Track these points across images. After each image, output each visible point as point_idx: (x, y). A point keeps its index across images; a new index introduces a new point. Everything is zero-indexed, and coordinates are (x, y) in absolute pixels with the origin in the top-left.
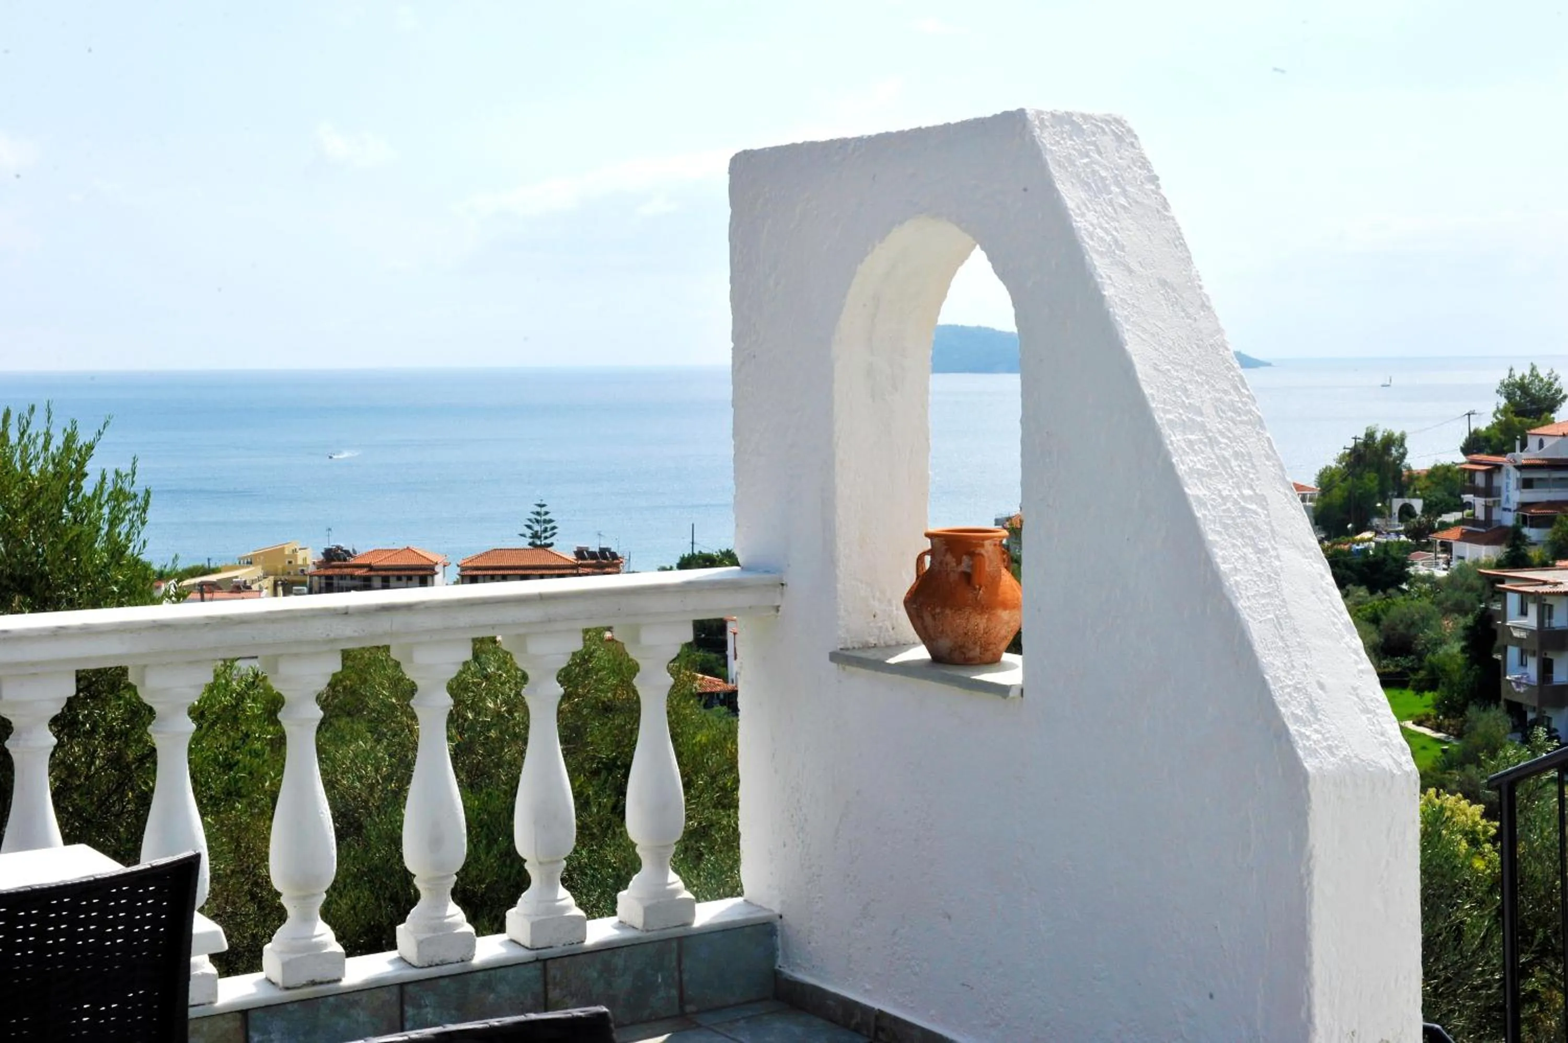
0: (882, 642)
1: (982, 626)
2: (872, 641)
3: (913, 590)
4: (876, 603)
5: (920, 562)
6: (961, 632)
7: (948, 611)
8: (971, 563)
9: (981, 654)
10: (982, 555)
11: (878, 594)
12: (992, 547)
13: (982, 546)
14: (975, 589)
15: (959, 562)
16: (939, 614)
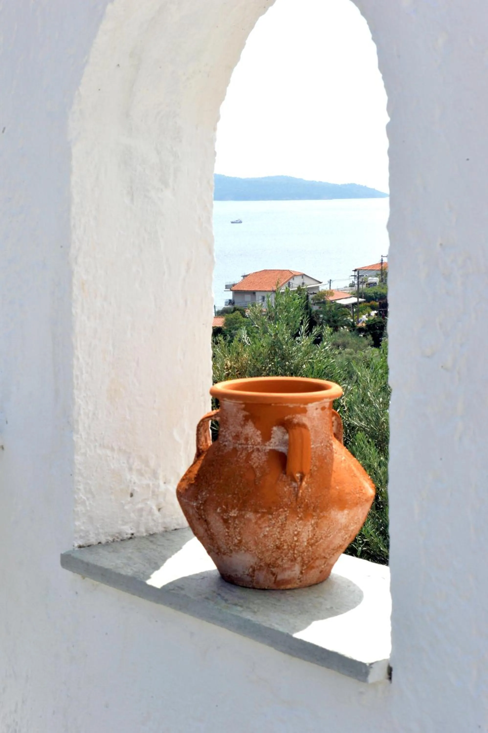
0: (142, 529)
1: (305, 536)
2: (128, 530)
3: (193, 475)
4: (135, 478)
5: (202, 429)
6: (271, 545)
7: (250, 515)
8: (287, 437)
9: (301, 573)
10: (304, 426)
11: (137, 464)
12: (319, 411)
13: (304, 411)
14: (293, 479)
15: (267, 437)
16: (235, 518)
